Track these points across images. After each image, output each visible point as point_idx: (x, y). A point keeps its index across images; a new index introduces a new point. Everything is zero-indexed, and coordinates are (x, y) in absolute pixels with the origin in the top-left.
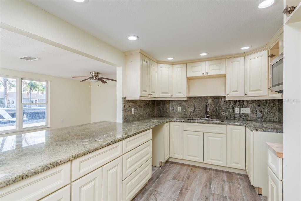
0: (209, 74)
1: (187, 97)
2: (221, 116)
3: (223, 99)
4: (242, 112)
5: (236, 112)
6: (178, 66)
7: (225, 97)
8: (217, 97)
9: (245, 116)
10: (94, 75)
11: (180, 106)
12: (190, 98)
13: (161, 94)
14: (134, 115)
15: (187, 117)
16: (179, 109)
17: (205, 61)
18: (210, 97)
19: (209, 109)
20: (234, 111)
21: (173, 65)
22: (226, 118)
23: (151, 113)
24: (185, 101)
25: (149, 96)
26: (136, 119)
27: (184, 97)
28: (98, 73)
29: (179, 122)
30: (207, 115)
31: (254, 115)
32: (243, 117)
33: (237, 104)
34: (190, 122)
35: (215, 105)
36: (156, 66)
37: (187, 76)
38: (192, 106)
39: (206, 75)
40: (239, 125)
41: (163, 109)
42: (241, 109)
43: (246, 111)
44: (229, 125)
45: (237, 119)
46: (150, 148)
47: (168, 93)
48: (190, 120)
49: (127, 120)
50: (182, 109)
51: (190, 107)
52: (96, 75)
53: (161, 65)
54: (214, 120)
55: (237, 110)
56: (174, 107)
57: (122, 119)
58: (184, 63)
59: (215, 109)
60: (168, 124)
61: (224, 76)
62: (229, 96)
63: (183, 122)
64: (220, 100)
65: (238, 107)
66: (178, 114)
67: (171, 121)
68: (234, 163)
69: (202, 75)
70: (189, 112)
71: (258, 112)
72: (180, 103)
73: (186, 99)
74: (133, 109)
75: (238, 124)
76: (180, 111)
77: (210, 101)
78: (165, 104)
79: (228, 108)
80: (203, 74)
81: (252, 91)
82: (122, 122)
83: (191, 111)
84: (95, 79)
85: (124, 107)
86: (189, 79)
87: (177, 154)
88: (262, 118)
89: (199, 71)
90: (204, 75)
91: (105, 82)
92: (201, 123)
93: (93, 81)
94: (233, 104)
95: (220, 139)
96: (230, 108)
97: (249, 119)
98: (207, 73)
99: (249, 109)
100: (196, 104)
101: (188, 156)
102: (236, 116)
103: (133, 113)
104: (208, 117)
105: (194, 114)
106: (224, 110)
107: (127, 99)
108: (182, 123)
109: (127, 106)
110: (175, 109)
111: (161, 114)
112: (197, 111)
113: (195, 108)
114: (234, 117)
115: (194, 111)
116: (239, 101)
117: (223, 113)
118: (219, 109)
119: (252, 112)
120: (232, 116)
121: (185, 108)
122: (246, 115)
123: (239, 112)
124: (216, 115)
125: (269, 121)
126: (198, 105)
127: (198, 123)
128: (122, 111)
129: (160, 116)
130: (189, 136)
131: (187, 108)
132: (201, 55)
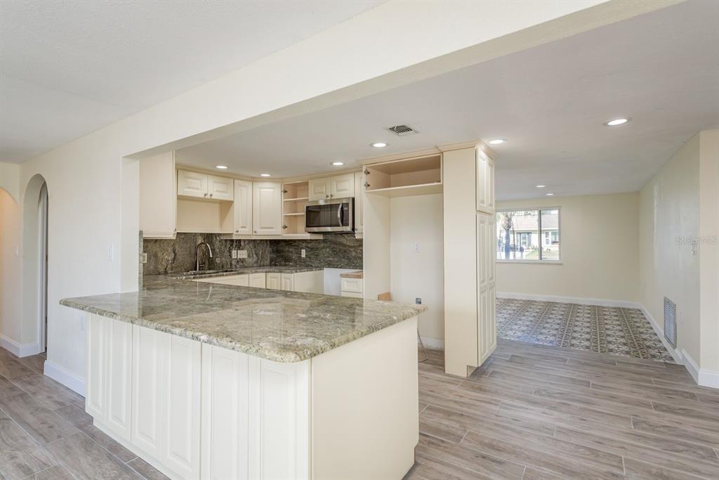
0: (213, 197)
2: (215, 265)
4: (239, 257)
5: (233, 257)
9: (242, 262)
15: (160, 273)
17: (207, 174)
20: (230, 256)
22: (222, 267)
30: (199, 264)
31: (250, 260)
32: (240, 263)
33: (234, 246)
37: (178, 193)
38: (170, 249)
39: (209, 197)
42: (239, 251)
43: (243, 254)
45: (234, 267)
51: (166, 253)
55: (234, 253)
57: (138, 282)
59: (207, 254)
62: (237, 233)
64: (214, 239)
65: (235, 250)
69: (202, 196)
70: (164, 263)
71: (254, 256)
79: (224, 252)
80: (205, 195)
81: (262, 228)
82: (138, 290)
83: (168, 261)
88: (257, 262)
89: (200, 189)
90: (206, 197)
94: (229, 245)
96: (226, 251)
97: (246, 265)
98: (211, 195)
99: (246, 251)
100: (177, 247)
102: (234, 262)
105: (173, 265)
106: (219, 255)
112: (181, 260)
113: (175, 255)
114: (231, 264)
115: (174, 259)
116: (236, 241)
117: (218, 260)
118: (213, 254)
119: (249, 256)
120: (229, 264)
121: (156, 256)
122: (242, 260)
123: (236, 257)
124: (209, 264)
125: (264, 266)
126: (181, 247)
131: (159, 255)
132: (218, 167)
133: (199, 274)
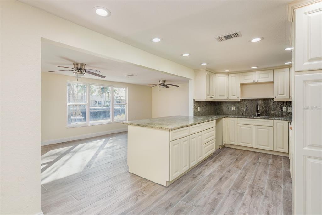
0: (259, 81)
1: (240, 99)
2: (270, 114)
3: (272, 101)
4: (289, 111)
5: (284, 111)
6: (232, 75)
7: (273, 99)
8: (267, 99)
10: (162, 82)
11: (234, 106)
12: (243, 100)
13: (218, 97)
14: (199, 112)
15: (240, 115)
16: (233, 108)
17: (256, 71)
18: (261, 99)
19: (259, 108)
20: (282, 110)
21: (228, 74)
22: (275, 116)
23: (210, 111)
24: (239, 102)
25: (211, 98)
26: (200, 115)
27: (238, 99)
28: (165, 81)
29: (234, 117)
30: (258, 113)
32: (290, 115)
33: (285, 104)
34: (243, 118)
35: (265, 105)
36: (215, 77)
37: (241, 83)
38: (245, 106)
39: (257, 82)
40: (284, 120)
41: (219, 109)
42: (288, 108)
44: (275, 120)
45: (285, 116)
46: (214, 132)
47: (224, 96)
48: (243, 116)
49: (195, 115)
50: (236, 108)
51: (243, 107)
52: (164, 82)
53: (219, 75)
54: (264, 117)
55: (285, 109)
56: (229, 107)
58: (237, 73)
59: (265, 108)
60: (225, 118)
61: (272, 82)
62: (276, 98)
63: (238, 117)
64: (270, 101)
65: (285, 107)
66: (232, 112)
67: (228, 117)
68: (279, 148)
69: (253, 82)
70: (242, 111)
72: (233, 103)
73: (239, 101)
74: (199, 108)
75: (282, 119)
76: (234, 110)
77: (260, 102)
78: (220, 104)
79: (277, 108)
80: (254, 81)
83: (244, 110)
84: (163, 85)
85: (194, 106)
86: (242, 85)
87: (232, 141)
89: (250, 79)
90: (255, 82)
91: (167, 87)
92: (252, 118)
93: (161, 87)
94: (281, 105)
95: (268, 130)
96: (278, 108)
98: (257, 81)
100: (248, 105)
101: (242, 142)
102: (284, 114)
103: (199, 110)
104: (258, 115)
105: (246, 112)
106: (273, 109)
107: (196, 101)
108: (236, 118)
109: (196, 106)
110: (230, 108)
111: (217, 112)
112: (249, 110)
113: (247, 108)
114: (282, 115)
115: (247, 110)
116: (286, 102)
117: (272, 112)
118: (269, 109)
120: (280, 114)
121: (238, 108)
123: (286, 111)
124: (266, 113)
126: (250, 105)
127: (249, 118)
128: (192, 109)
129: (216, 114)
130: (242, 128)
131: (240, 107)
132: (252, 68)
133: (257, 117)
